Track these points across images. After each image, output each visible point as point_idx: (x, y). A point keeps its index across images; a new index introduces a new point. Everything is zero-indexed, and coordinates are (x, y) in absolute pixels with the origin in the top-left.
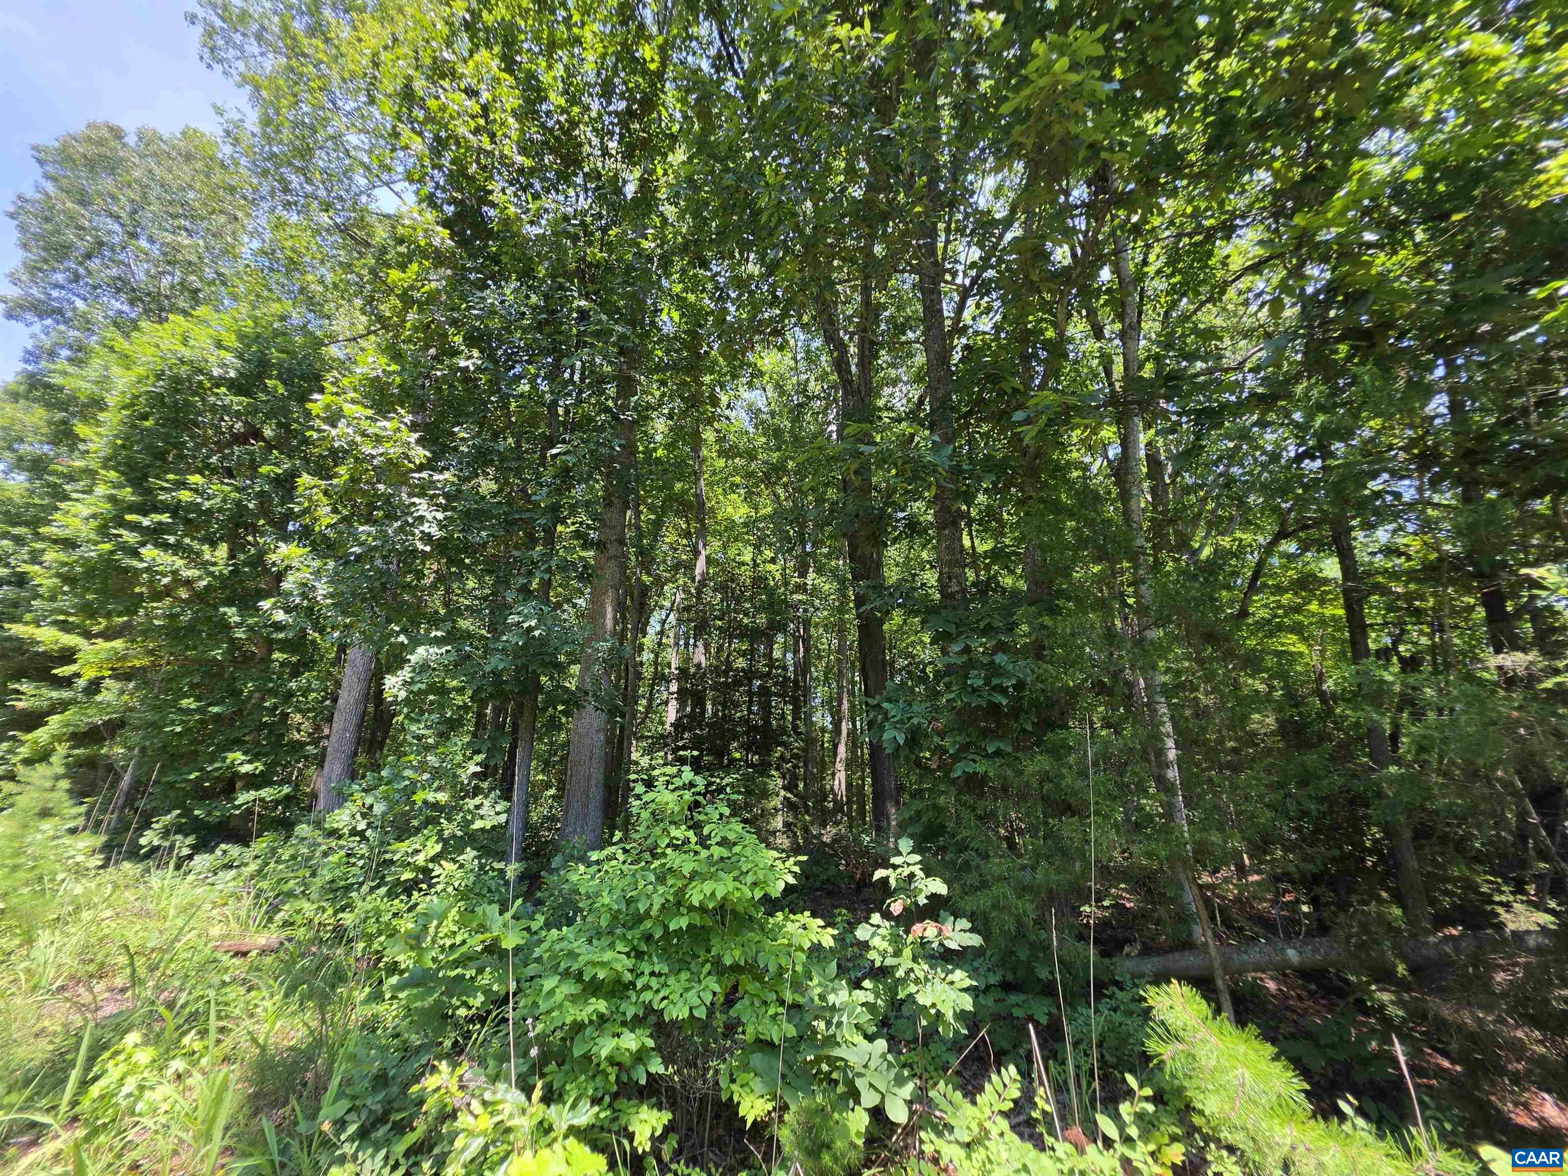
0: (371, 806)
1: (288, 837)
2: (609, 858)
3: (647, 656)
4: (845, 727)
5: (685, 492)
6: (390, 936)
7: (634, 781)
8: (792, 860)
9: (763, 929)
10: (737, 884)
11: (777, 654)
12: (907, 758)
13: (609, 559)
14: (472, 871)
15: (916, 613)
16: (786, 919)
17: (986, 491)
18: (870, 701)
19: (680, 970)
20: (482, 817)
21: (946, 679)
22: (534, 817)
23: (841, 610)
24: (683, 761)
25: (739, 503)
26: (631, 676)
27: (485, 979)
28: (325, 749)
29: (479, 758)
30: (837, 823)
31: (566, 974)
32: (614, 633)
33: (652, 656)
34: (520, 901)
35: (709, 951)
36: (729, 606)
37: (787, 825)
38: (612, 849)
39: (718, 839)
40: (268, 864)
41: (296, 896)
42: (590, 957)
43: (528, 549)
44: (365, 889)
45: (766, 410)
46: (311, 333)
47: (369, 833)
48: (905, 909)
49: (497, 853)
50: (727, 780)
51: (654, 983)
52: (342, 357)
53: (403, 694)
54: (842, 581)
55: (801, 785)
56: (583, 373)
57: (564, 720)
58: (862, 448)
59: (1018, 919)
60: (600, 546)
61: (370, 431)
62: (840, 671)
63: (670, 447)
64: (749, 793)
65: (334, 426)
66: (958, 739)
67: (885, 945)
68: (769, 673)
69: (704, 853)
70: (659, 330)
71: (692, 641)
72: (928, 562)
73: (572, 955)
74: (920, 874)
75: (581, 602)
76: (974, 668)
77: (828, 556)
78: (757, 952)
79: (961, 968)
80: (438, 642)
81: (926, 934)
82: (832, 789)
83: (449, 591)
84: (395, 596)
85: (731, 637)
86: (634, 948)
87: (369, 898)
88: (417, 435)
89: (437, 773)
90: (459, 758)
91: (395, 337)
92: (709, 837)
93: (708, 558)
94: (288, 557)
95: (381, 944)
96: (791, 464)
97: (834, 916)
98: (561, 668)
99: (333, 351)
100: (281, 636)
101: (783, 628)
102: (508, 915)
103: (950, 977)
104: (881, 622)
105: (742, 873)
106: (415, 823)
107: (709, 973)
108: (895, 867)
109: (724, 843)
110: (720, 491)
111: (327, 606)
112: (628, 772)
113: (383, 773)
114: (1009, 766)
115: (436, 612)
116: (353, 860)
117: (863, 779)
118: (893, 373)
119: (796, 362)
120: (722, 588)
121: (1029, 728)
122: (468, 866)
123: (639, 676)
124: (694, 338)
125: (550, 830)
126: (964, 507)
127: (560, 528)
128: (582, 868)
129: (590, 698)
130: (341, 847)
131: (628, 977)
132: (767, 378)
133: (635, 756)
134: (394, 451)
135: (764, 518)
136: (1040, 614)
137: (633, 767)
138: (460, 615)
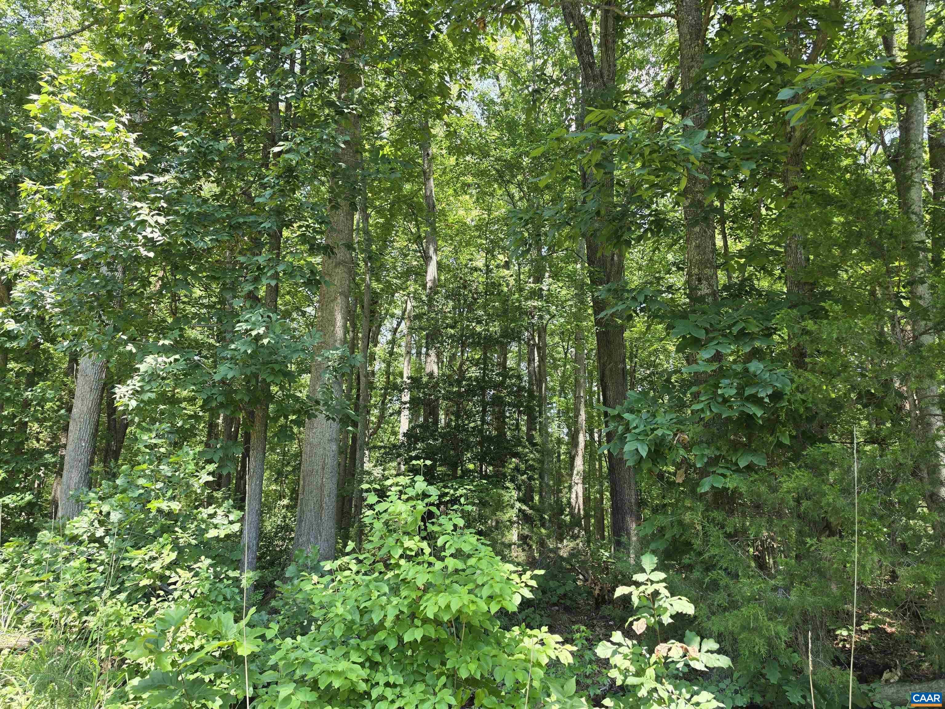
0: (109, 514)
1: (32, 543)
2: (342, 569)
3: (378, 366)
4: (582, 439)
5: (414, 194)
6: (132, 639)
7: (368, 491)
8: (529, 573)
9: (499, 644)
10: (472, 597)
11: (510, 363)
12: (650, 471)
13: (338, 265)
14: (207, 578)
15: (662, 318)
16: (523, 633)
17: (742, 184)
18: (609, 410)
19: (415, 682)
20: (216, 527)
21: (694, 389)
22: (268, 526)
23: (578, 317)
24: (415, 471)
25: (471, 205)
26: (362, 386)
27: (223, 683)
28: (62, 457)
29: (211, 467)
30: (575, 537)
31: (301, 682)
32: (344, 341)
33: (383, 365)
34: (253, 610)
35: (443, 664)
36: (461, 314)
37: (523, 538)
38: (346, 559)
39: (453, 551)
40: (15, 568)
41: (42, 599)
42: (324, 666)
43: (254, 255)
44: (106, 593)
45: (499, 101)
46: (27, 31)
47: (107, 540)
48: (648, 628)
49: (232, 562)
50: (460, 492)
51: (389, 693)
52: (58, 56)
53: (133, 404)
54: (580, 286)
55: (537, 498)
56: (303, 63)
57: (295, 430)
58: (605, 136)
59: (770, 643)
60: (328, 250)
61: (90, 131)
62: (576, 380)
63: (397, 144)
64: (483, 504)
65: (53, 128)
66: (706, 452)
67: (627, 664)
68: (503, 382)
69: (439, 565)
70: (383, 12)
71: (424, 350)
72: (674, 264)
73: (306, 663)
74: (664, 592)
75: (310, 310)
76: (724, 377)
77: (567, 260)
78: (494, 667)
79: (705, 689)
80: (166, 351)
81: (670, 654)
82: (569, 503)
83: (175, 298)
84: (122, 305)
85: (464, 345)
86: (368, 659)
87: (110, 603)
88: (135, 136)
89: (170, 482)
90: (191, 467)
91: (110, 31)
92: (443, 548)
93: (439, 264)
94: (16, 265)
95: (123, 646)
96: (526, 161)
97: (572, 632)
98: (291, 377)
99: (49, 49)
100: (15, 344)
101: (517, 338)
102: (243, 623)
103: (695, 699)
104: (622, 329)
105: (477, 586)
106: (151, 531)
107: (445, 686)
108: (638, 584)
109: (458, 554)
110: (451, 191)
111: (57, 314)
112: (361, 482)
113: (118, 482)
114: (763, 481)
115: (164, 321)
116: (93, 566)
117: (601, 493)
118: (639, 53)
119: (532, 45)
120: (453, 295)
121: (786, 441)
122: (204, 575)
123: (371, 386)
124: (420, 20)
125: (284, 540)
126: (717, 203)
127: (286, 233)
128: (315, 578)
129: (321, 408)
130: (82, 553)
131: (363, 687)
132: (500, 64)
133: (367, 466)
134: (114, 153)
135: (498, 220)
136: (803, 318)
137: (366, 478)
138: (188, 322)
